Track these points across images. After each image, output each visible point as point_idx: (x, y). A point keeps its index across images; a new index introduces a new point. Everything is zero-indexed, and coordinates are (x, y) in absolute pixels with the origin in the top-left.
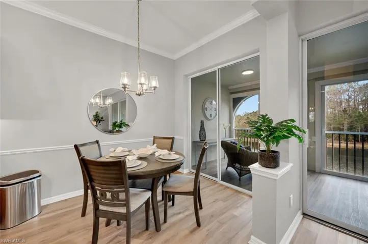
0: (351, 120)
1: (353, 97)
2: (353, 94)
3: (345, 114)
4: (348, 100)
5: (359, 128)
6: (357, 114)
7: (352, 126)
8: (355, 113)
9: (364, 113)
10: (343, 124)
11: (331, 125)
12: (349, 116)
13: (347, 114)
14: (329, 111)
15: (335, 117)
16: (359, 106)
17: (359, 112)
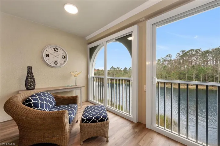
0: (197, 72)
1: (198, 59)
2: (198, 57)
3: (194, 68)
4: (196, 60)
5: (202, 77)
6: (200, 69)
7: (198, 76)
8: (200, 68)
9: (204, 68)
10: (192, 74)
11: (186, 75)
12: (196, 69)
13: (195, 68)
14: (185, 67)
15: (188, 70)
16: (201, 64)
17: (202, 68)
